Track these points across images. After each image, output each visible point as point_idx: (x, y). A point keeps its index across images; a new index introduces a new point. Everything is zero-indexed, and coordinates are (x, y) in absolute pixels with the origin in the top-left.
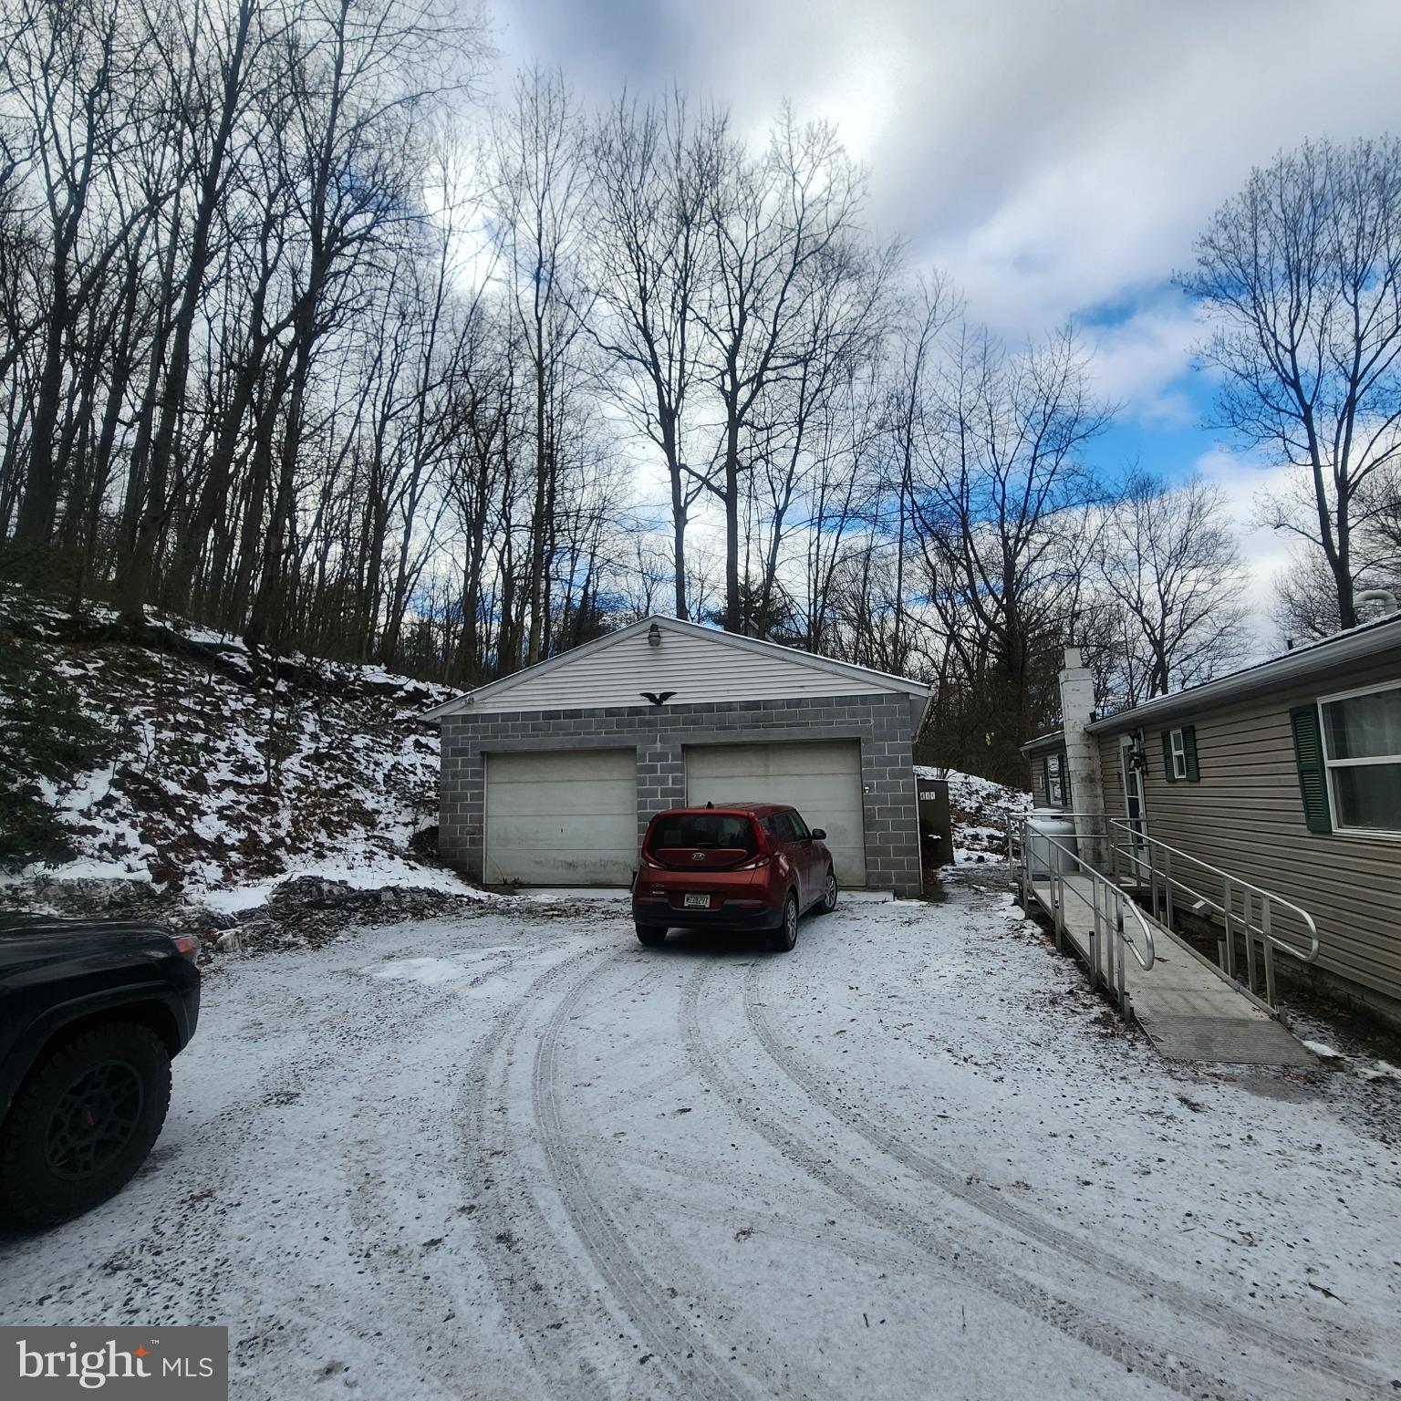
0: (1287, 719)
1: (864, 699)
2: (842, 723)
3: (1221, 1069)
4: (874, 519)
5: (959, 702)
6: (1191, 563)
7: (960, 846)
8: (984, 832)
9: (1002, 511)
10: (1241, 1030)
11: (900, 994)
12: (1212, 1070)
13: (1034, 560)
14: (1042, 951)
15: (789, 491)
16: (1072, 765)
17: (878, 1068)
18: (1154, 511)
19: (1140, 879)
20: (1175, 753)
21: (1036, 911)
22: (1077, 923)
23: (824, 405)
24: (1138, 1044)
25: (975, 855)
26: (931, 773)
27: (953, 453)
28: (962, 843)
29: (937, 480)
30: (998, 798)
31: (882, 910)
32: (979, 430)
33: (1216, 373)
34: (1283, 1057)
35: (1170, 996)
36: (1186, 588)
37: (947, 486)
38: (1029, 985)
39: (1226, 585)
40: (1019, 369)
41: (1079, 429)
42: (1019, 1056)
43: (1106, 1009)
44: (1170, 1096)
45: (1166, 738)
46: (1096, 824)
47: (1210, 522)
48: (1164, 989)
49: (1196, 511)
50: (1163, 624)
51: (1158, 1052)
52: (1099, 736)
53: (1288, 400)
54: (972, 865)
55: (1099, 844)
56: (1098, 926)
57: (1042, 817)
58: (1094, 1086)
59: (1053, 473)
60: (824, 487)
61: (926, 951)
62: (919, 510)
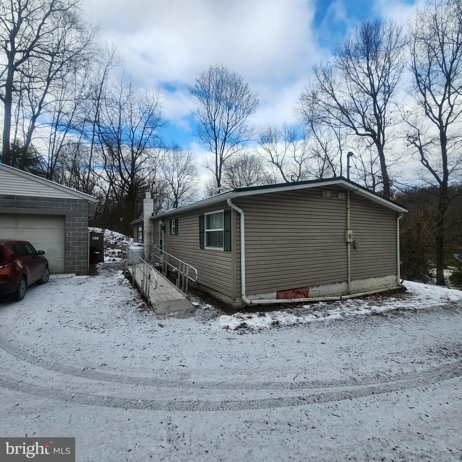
0: (198, 218)
1: (69, 200)
2: (57, 208)
3: (171, 314)
4: (82, 132)
5: (113, 206)
6: (187, 173)
7: (107, 256)
8: (117, 251)
9: (132, 142)
10: (178, 302)
11: (70, 310)
12: (169, 315)
13: (142, 162)
14: (128, 288)
15: (40, 108)
16: (145, 229)
17: (54, 339)
18: (178, 156)
19: (161, 263)
20: (173, 226)
21: (128, 275)
22: (139, 278)
23: (62, 77)
24: (151, 312)
25: (112, 259)
26: (98, 230)
27: (117, 116)
28: (108, 255)
29: (109, 125)
30: (123, 239)
31: (70, 280)
32: (127, 111)
33: (197, 119)
34: (187, 308)
35: (162, 296)
36: (185, 180)
37: (113, 128)
38: (121, 299)
39: (195, 181)
40: (142, 96)
41: (159, 123)
42: (112, 323)
43: (143, 303)
44: (157, 325)
45: (171, 222)
46: (150, 247)
47: (192, 163)
48: (161, 294)
49: (189, 159)
50: (178, 190)
51: (156, 313)
52: (154, 221)
53: (212, 133)
54: (111, 262)
55: (151, 253)
56: (144, 278)
57: (135, 246)
58: (135, 327)
59: (150, 135)
60: (60, 112)
61: (85, 293)
62: (101, 134)
